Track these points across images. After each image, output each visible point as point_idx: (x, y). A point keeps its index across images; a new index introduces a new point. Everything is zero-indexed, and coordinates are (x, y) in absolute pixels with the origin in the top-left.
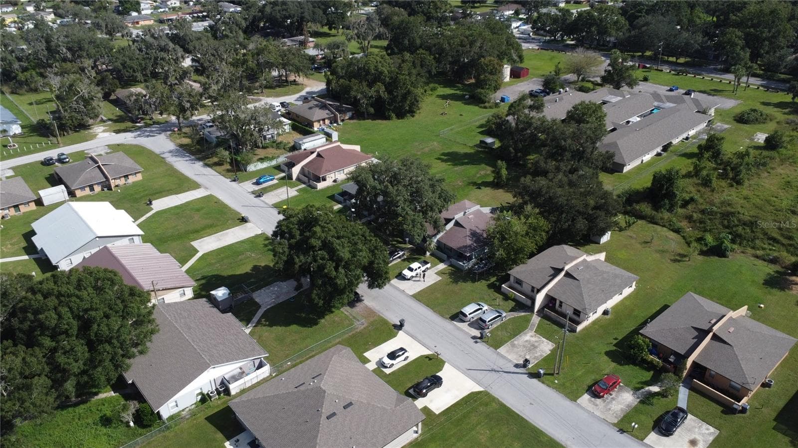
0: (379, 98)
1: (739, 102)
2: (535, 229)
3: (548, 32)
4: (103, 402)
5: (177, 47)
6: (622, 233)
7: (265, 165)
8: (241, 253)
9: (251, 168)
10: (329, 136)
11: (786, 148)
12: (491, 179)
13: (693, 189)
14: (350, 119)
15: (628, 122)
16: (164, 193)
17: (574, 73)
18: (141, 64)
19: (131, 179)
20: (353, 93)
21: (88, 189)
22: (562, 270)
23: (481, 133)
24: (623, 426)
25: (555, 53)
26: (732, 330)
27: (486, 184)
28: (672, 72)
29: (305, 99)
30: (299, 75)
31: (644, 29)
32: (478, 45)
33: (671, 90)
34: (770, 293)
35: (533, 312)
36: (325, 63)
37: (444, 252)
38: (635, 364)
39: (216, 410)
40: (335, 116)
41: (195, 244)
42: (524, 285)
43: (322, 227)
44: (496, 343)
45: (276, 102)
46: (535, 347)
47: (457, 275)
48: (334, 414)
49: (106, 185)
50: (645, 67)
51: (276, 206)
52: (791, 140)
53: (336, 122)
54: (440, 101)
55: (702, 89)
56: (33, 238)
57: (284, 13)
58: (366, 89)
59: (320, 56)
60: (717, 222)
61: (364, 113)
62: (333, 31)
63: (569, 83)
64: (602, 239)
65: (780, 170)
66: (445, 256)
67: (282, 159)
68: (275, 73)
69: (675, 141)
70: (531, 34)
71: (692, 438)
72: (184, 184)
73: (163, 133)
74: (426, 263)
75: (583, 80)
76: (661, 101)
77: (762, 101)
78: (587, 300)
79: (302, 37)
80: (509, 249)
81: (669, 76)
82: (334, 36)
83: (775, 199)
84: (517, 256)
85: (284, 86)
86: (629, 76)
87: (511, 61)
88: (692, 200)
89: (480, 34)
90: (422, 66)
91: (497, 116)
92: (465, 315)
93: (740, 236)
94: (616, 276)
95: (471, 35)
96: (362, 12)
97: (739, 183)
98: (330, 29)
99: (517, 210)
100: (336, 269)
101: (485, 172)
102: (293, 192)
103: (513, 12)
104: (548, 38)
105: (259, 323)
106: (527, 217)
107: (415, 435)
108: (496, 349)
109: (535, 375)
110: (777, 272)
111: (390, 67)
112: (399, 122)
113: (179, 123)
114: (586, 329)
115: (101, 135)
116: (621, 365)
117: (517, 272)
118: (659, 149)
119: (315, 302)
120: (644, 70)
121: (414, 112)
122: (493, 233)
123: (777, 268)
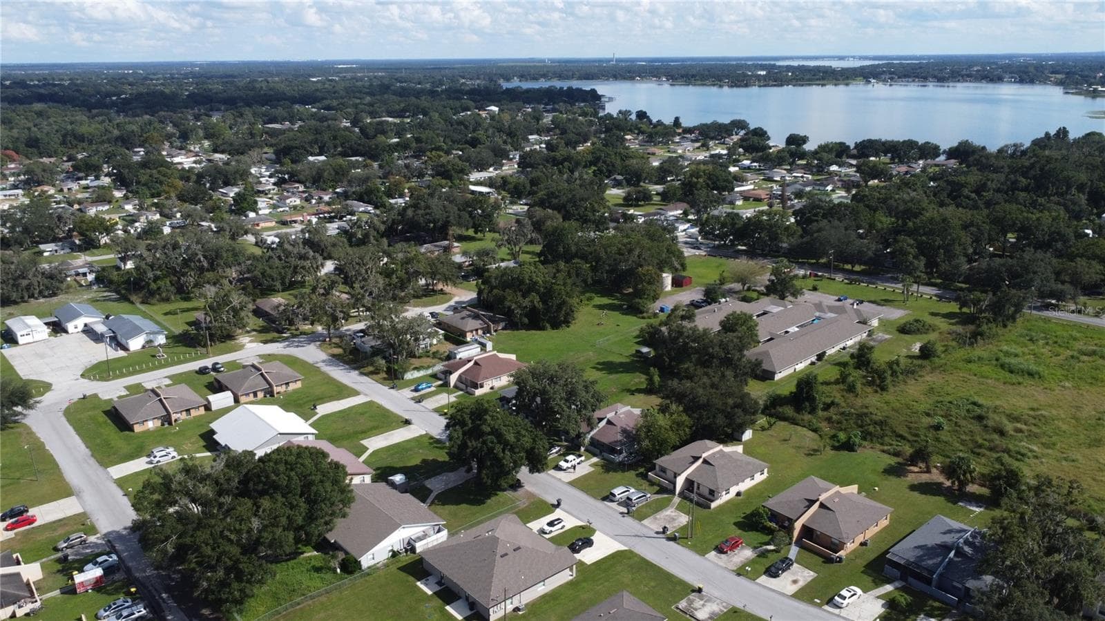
0: (534, 308)
1: (906, 312)
2: (678, 424)
3: (717, 236)
4: (310, 558)
5: (317, 255)
6: (764, 432)
7: (422, 373)
8: (410, 449)
9: (409, 376)
10: (483, 346)
11: (938, 357)
12: (644, 386)
13: (838, 395)
14: (503, 329)
15: (787, 332)
16: (326, 399)
17: (739, 282)
18: (280, 273)
19: (292, 387)
20: (507, 303)
21: (252, 395)
22: (700, 457)
23: (638, 343)
24: (740, 572)
25: (724, 260)
26: (837, 500)
27: (639, 391)
28: (846, 281)
29: (455, 309)
30: (447, 285)
31: (815, 235)
32: (637, 253)
33: (839, 300)
34: (886, 479)
35: (674, 494)
36: (473, 270)
37: (597, 448)
38: (757, 531)
39: (405, 564)
40: (489, 326)
41: (365, 442)
42: (668, 472)
43: (492, 416)
44: (640, 517)
45: (426, 312)
46: (674, 519)
47: (609, 467)
48: (506, 554)
49: (269, 392)
50: (816, 275)
51: (436, 410)
52: (946, 351)
53: (489, 332)
54: (597, 311)
55: (873, 299)
56: (215, 437)
57: (428, 217)
58: (520, 299)
59: (467, 263)
60: (852, 422)
61: (517, 323)
62: (479, 235)
63: (731, 292)
64: (743, 437)
65: (928, 378)
66: (598, 451)
67: (439, 367)
68: (422, 282)
69: (830, 352)
70: (700, 238)
71: (795, 578)
72: (343, 391)
73: (313, 344)
74: (580, 456)
75: (749, 289)
76: (822, 310)
77: (932, 311)
78: (720, 481)
79: (447, 242)
80: (652, 439)
81: (842, 286)
82: (480, 240)
83: (914, 403)
84: (662, 448)
85: (431, 296)
86: (793, 286)
87: (674, 270)
88: (833, 403)
89: (638, 243)
90: (577, 275)
91: (651, 326)
92: (614, 496)
93: (870, 434)
94: (748, 463)
95: (630, 243)
96: (510, 211)
97: (883, 389)
98: (476, 232)
99: (663, 410)
100: (503, 451)
101: (639, 380)
102: (453, 399)
103: (681, 212)
104: (717, 243)
105: (432, 503)
106: (671, 414)
107: (571, 578)
108: (640, 521)
109: (673, 539)
110: (899, 463)
111: (544, 277)
112: (554, 333)
113: (329, 334)
114: (720, 507)
115: (249, 345)
116: (746, 531)
117: (661, 461)
118: (814, 359)
119: (484, 480)
120: (816, 278)
121: (569, 322)
122: (641, 427)
123: (900, 460)
